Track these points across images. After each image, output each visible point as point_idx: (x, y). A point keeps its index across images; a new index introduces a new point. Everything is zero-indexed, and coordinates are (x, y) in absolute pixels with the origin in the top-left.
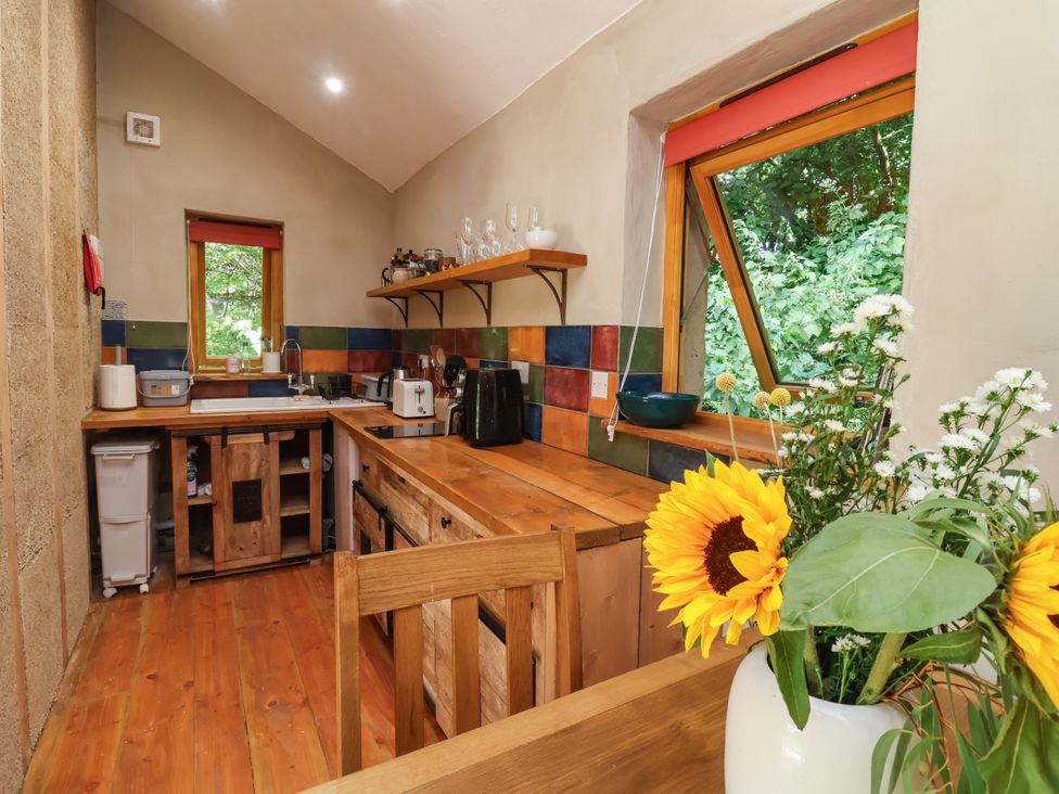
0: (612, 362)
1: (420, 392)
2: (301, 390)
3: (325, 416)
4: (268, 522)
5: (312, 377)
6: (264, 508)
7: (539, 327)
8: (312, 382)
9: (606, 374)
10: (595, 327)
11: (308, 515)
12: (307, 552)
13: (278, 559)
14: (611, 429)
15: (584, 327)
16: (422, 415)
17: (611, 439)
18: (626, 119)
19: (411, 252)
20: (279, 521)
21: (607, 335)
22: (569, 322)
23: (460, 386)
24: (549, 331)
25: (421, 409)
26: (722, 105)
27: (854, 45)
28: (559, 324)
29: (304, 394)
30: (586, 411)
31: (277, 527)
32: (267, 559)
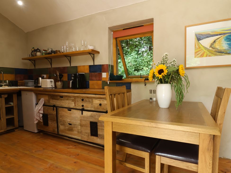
0: (107, 71)
1: (51, 82)
2: (3, 85)
3: (19, 90)
4: (3, 120)
5: (7, 81)
6: (1, 116)
7: (87, 66)
8: (7, 82)
9: (106, 73)
10: (103, 65)
11: (14, 117)
12: (14, 128)
13: (6, 130)
14: (108, 82)
15: (100, 65)
16: (52, 87)
17: (108, 84)
18: (107, 29)
19: (38, 48)
20: (5, 119)
21: (105, 66)
22: (95, 64)
23: (73, 77)
24: (90, 66)
25: (52, 86)
26: (123, 30)
27: (143, 26)
28: (93, 64)
29: (4, 85)
30: (101, 80)
31: (5, 121)
32: (2, 131)
